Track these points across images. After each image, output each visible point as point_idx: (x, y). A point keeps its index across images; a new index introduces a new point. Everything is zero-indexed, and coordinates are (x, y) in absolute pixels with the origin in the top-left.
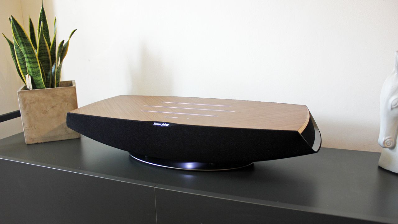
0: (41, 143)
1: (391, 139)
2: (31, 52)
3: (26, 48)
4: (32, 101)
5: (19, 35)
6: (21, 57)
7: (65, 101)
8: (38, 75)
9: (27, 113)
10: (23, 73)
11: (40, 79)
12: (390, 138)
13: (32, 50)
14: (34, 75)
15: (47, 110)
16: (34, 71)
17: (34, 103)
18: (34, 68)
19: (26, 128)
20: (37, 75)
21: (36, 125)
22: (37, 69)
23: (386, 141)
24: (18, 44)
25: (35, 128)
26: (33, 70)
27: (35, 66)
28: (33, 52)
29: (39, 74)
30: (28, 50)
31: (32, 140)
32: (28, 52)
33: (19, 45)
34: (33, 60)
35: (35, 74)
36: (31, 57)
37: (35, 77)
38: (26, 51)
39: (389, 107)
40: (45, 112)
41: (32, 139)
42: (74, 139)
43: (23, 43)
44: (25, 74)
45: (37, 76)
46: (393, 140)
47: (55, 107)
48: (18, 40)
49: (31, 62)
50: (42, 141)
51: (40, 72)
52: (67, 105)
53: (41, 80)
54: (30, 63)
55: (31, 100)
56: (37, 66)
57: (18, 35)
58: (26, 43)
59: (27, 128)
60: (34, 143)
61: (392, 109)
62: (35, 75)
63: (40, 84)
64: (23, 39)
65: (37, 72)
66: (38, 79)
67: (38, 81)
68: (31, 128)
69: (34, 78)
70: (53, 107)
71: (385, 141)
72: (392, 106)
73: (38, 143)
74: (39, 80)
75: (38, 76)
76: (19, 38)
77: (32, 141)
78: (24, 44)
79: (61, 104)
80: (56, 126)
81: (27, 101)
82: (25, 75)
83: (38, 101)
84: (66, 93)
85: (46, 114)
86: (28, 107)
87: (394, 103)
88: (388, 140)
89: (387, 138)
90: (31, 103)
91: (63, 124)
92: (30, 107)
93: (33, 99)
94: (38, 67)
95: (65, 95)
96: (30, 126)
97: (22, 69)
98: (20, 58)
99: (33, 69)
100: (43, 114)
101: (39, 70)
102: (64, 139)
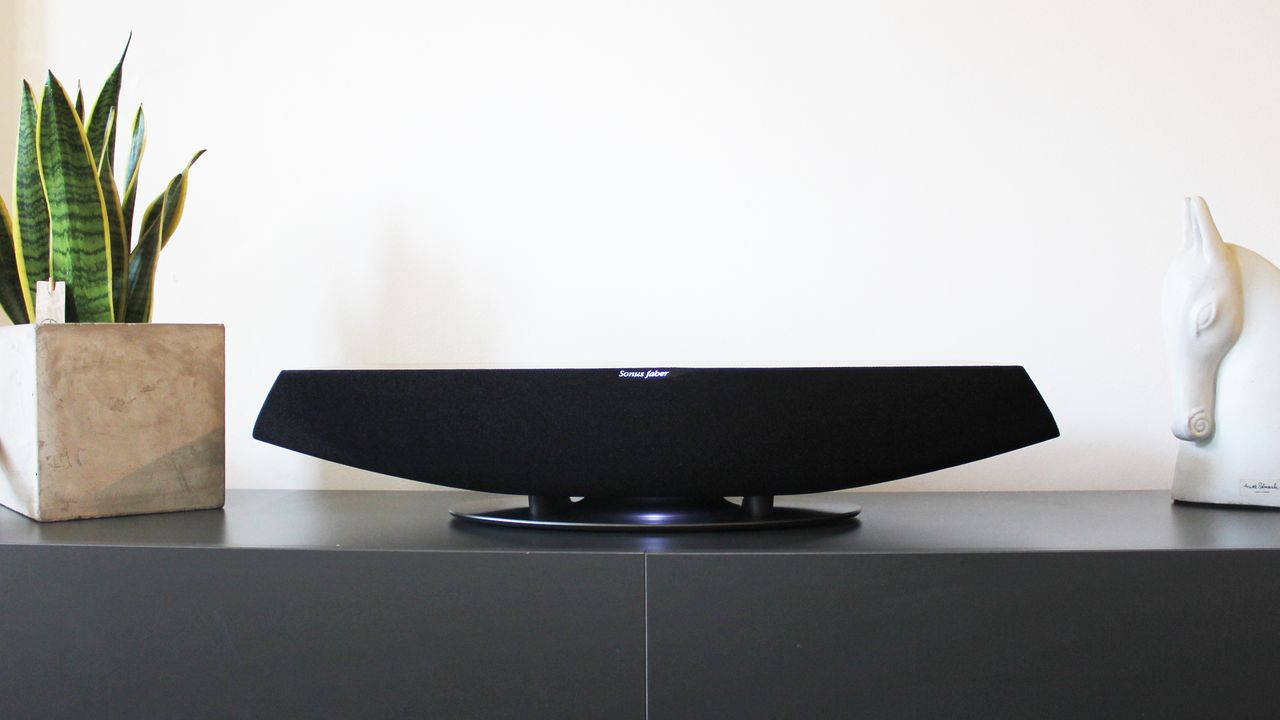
0: (92, 519)
1: (1203, 414)
2: (87, 197)
3: (74, 181)
4: (81, 363)
5: (61, 135)
6: (34, 218)
7: (190, 371)
8: (94, 281)
9: (59, 406)
10: (29, 274)
11: (103, 292)
12: (1202, 411)
13: (92, 190)
14: (80, 278)
15: (126, 399)
16: (82, 265)
17: (86, 368)
18: (88, 253)
19: (48, 458)
20: (92, 278)
21: (83, 450)
22: (100, 255)
23: (1194, 420)
24: (44, 167)
25: (78, 461)
26: (79, 259)
27: (90, 248)
28: (93, 197)
29: (100, 275)
30: (80, 188)
31: (62, 506)
32: (76, 196)
33: (48, 170)
34: (89, 226)
35: (84, 274)
36: (86, 212)
37: (82, 287)
38: (71, 193)
39: (1193, 331)
40: (119, 405)
41: (62, 501)
42: (205, 510)
43: (65, 164)
44: (33, 278)
45: (90, 281)
46: (1209, 416)
47: (153, 389)
48: (48, 155)
49: (80, 231)
50: (96, 513)
51: (106, 269)
52: (195, 384)
53: (106, 295)
54: (77, 234)
55: (79, 359)
56: (101, 246)
57: (56, 137)
58: (78, 164)
59: (50, 460)
60: (67, 516)
61: (1199, 333)
62: (84, 280)
63: (96, 313)
64: (68, 150)
65: (95, 269)
66: (94, 292)
67: (90, 300)
68: (64, 459)
69: (77, 291)
70: (147, 389)
71: (1190, 419)
72: (1198, 326)
73: (79, 520)
74: (96, 299)
75: (93, 284)
76: (57, 148)
77: (63, 509)
78: (68, 169)
79: (176, 380)
80: (149, 458)
81: (64, 363)
82: (35, 282)
83: (102, 363)
84: (193, 345)
85: (120, 411)
86: (63, 381)
87: (1202, 318)
88: (1197, 417)
89: (1195, 411)
90: (75, 369)
91: (173, 453)
92: (71, 382)
93: (84, 355)
94: (104, 249)
95: (189, 352)
96: (64, 453)
97: (26, 258)
98: (29, 221)
99: (83, 256)
100: (111, 412)
101: (104, 263)
102: (170, 506)
